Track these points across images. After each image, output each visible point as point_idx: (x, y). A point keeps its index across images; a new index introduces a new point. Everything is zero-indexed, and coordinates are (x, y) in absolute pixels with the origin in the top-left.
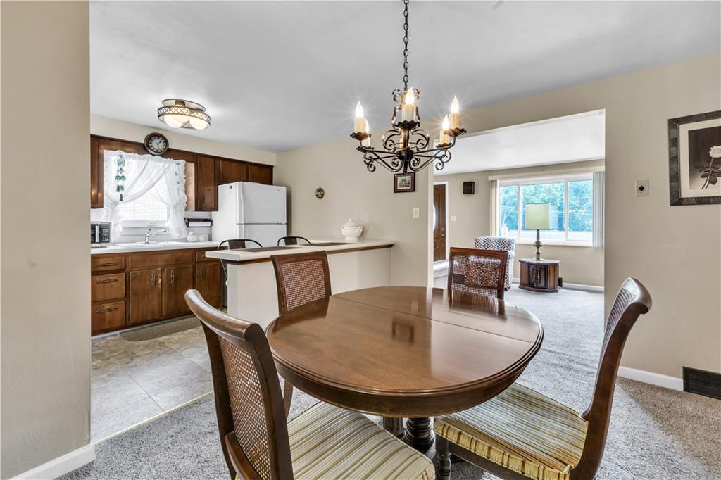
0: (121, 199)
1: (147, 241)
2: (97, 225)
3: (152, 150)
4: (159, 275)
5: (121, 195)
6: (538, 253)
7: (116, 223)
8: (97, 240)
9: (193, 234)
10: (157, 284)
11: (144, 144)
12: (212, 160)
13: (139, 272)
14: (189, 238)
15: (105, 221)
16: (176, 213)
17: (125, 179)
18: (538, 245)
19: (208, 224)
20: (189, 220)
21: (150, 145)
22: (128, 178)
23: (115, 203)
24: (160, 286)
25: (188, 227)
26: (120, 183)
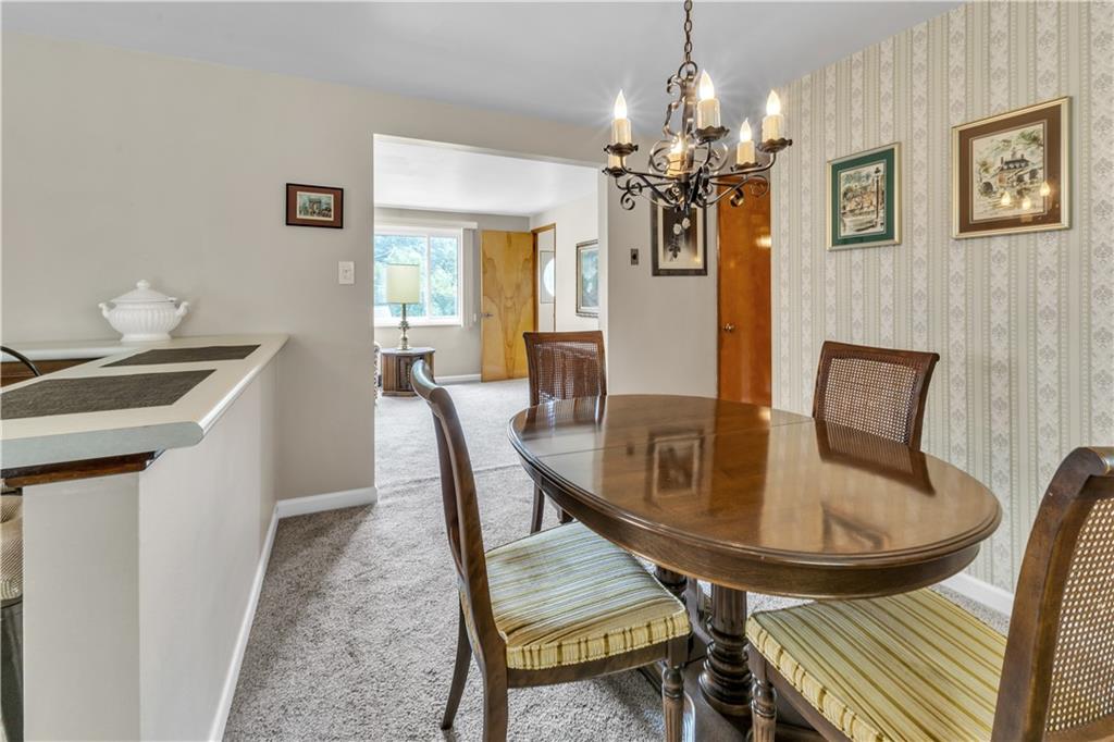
6: (405, 339)
18: (405, 326)
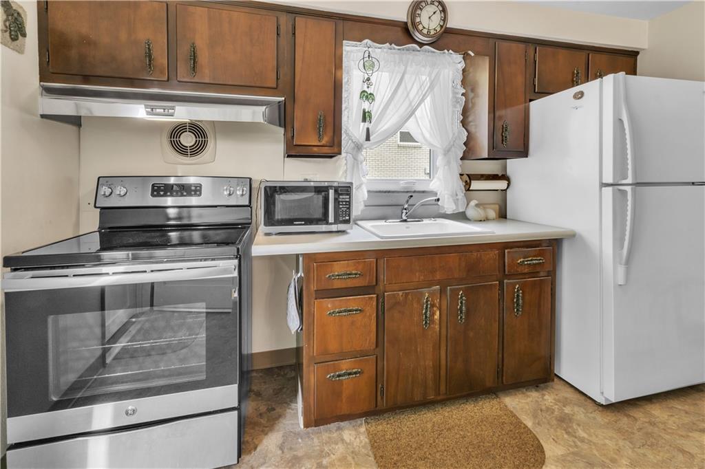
0: (368, 139)
1: (404, 218)
2: (331, 187)
3: (420, 32)
4: (437, 302)
5: (368, 130)
7: (358, 184)
8: (331, 219)
9: (477, 205)
10: (433, 321)
11: (406, 23)
12: (522, 46)
13: (400, 293)
14: (471, 213)
15: (343, 180)
16: (448, 163)
17: (373, 100)
19: (501, 185)
20: (472, 177)
21: (418, 20)
22: (378, 99)
23: (358, 147)
24: (437, 327)
25: (469, 190)
26: (366, 105)
